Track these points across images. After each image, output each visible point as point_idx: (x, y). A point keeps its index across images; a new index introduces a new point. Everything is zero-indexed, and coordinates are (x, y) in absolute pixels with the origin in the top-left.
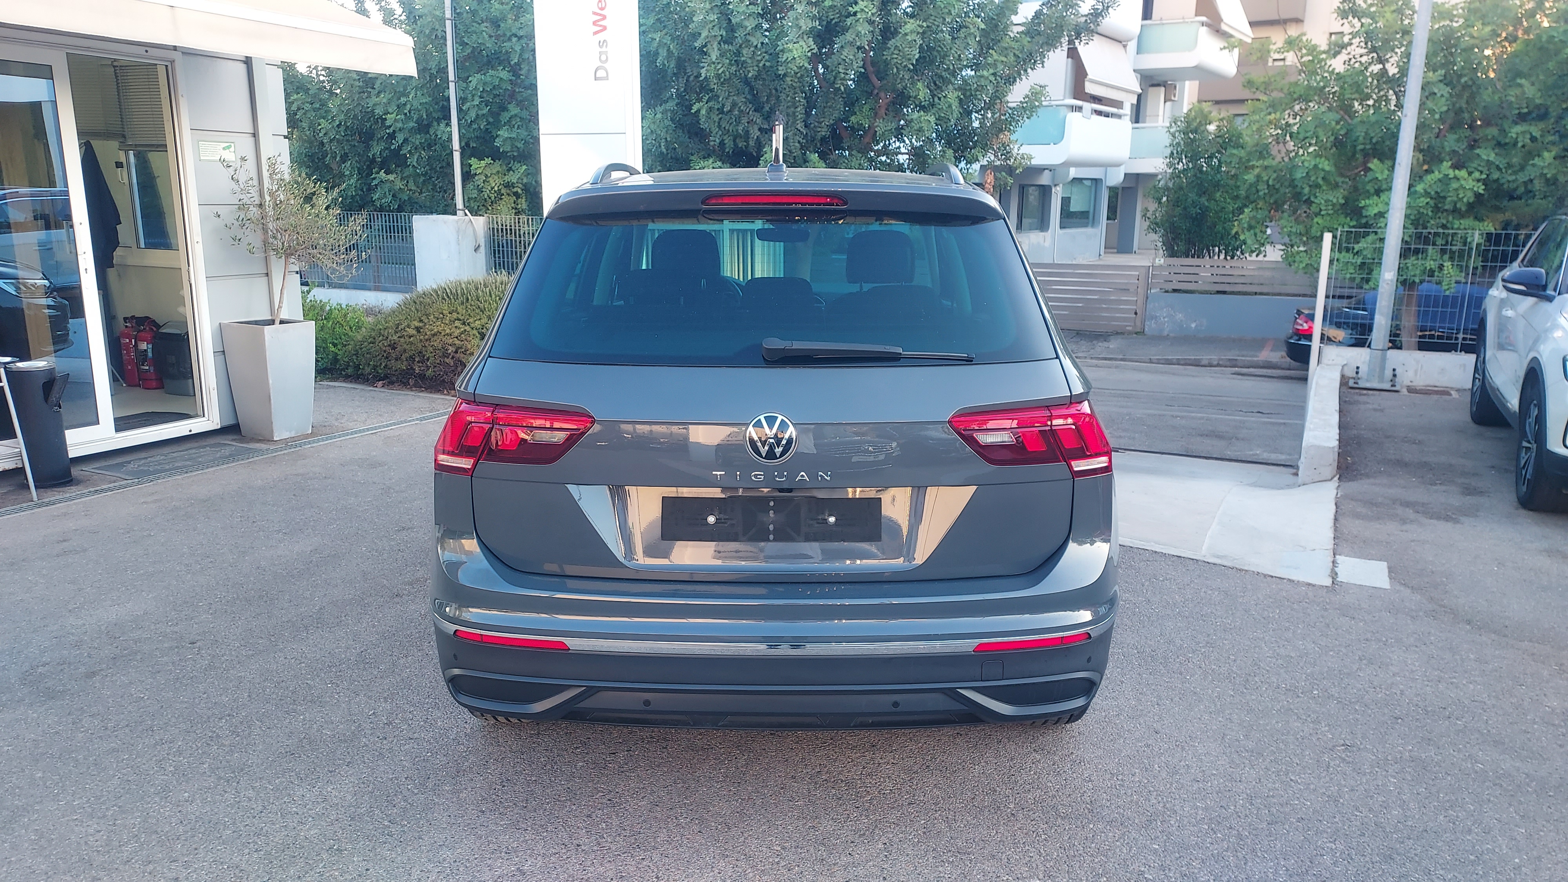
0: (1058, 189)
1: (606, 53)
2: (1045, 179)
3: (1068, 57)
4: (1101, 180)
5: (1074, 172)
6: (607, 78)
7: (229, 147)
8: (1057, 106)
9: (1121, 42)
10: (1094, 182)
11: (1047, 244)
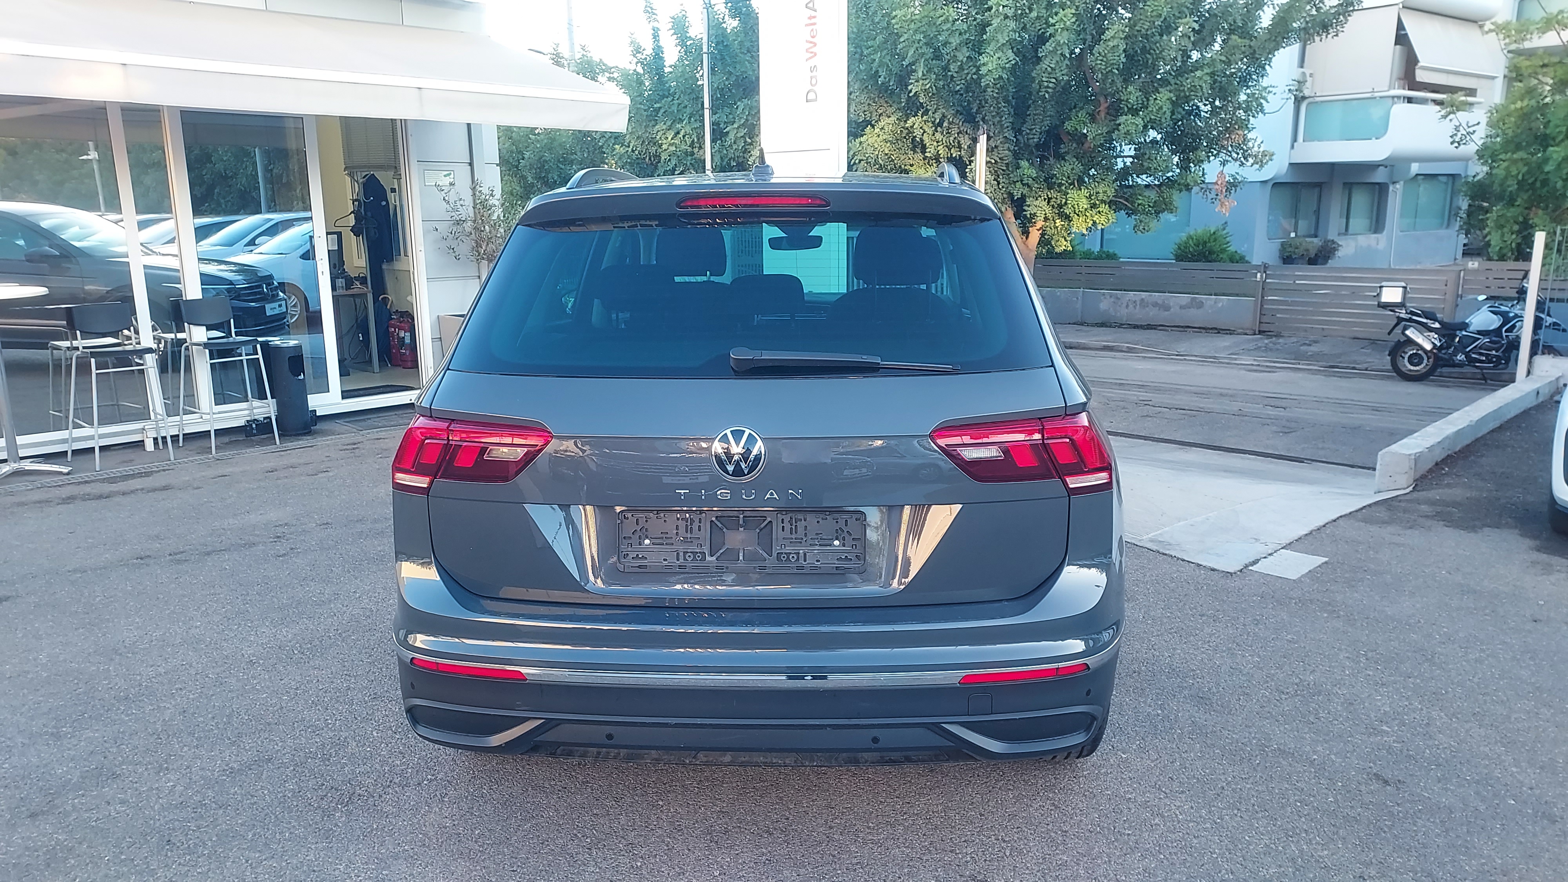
0: (1398, 186)
1: (815, 77)
2: (1379, 176)
3: (1396, 44)
4: (1460, 175)
5: (1417, 168)
6: (816, 100)
7: (449, 174)
8: (1381, 97)
9: (1475, 22)
10: (1451, 178)
11: (1382, 245)
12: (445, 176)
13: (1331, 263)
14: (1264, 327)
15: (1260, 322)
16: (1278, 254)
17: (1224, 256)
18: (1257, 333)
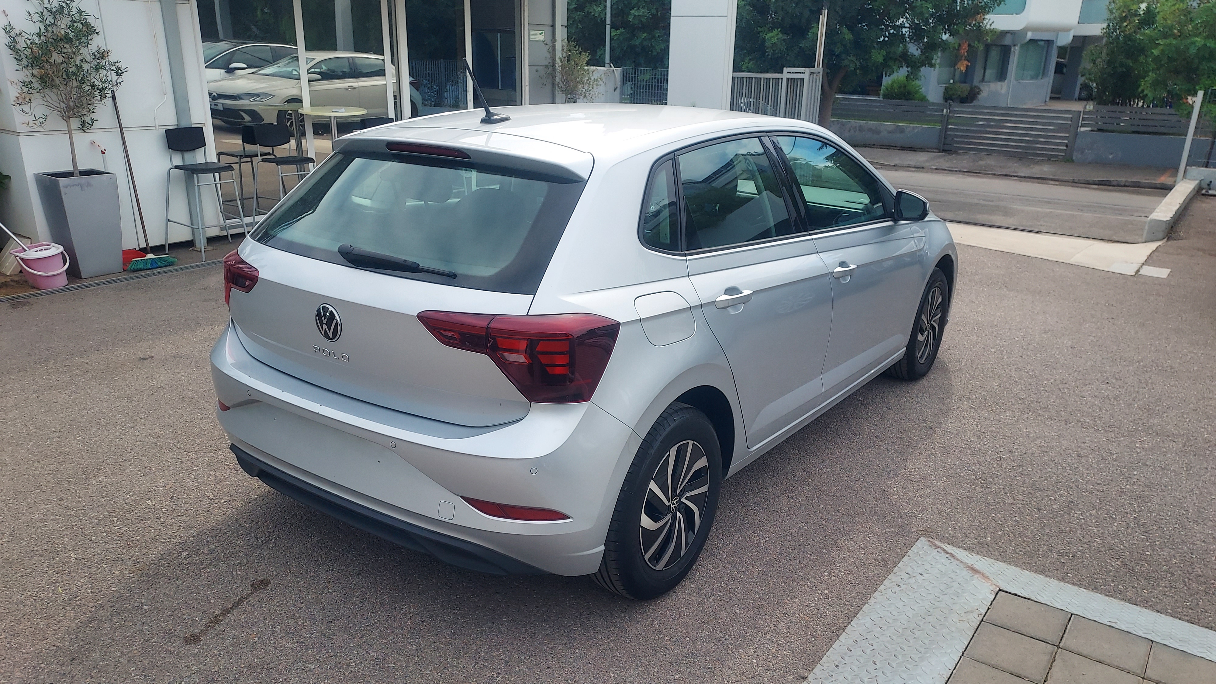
0: (1017, 48)
2: (1007, 41)
4: (1053, 41)
5: (1031, 35)
7: (542, 33)
10: (1047, 42)
11: (1003, 91)
12: (540, 34)
13: (975, 103)
14: (947, 147)
15: (944, 144)
16: (942, 95)
17: (917, 96)
18: (941, 150)
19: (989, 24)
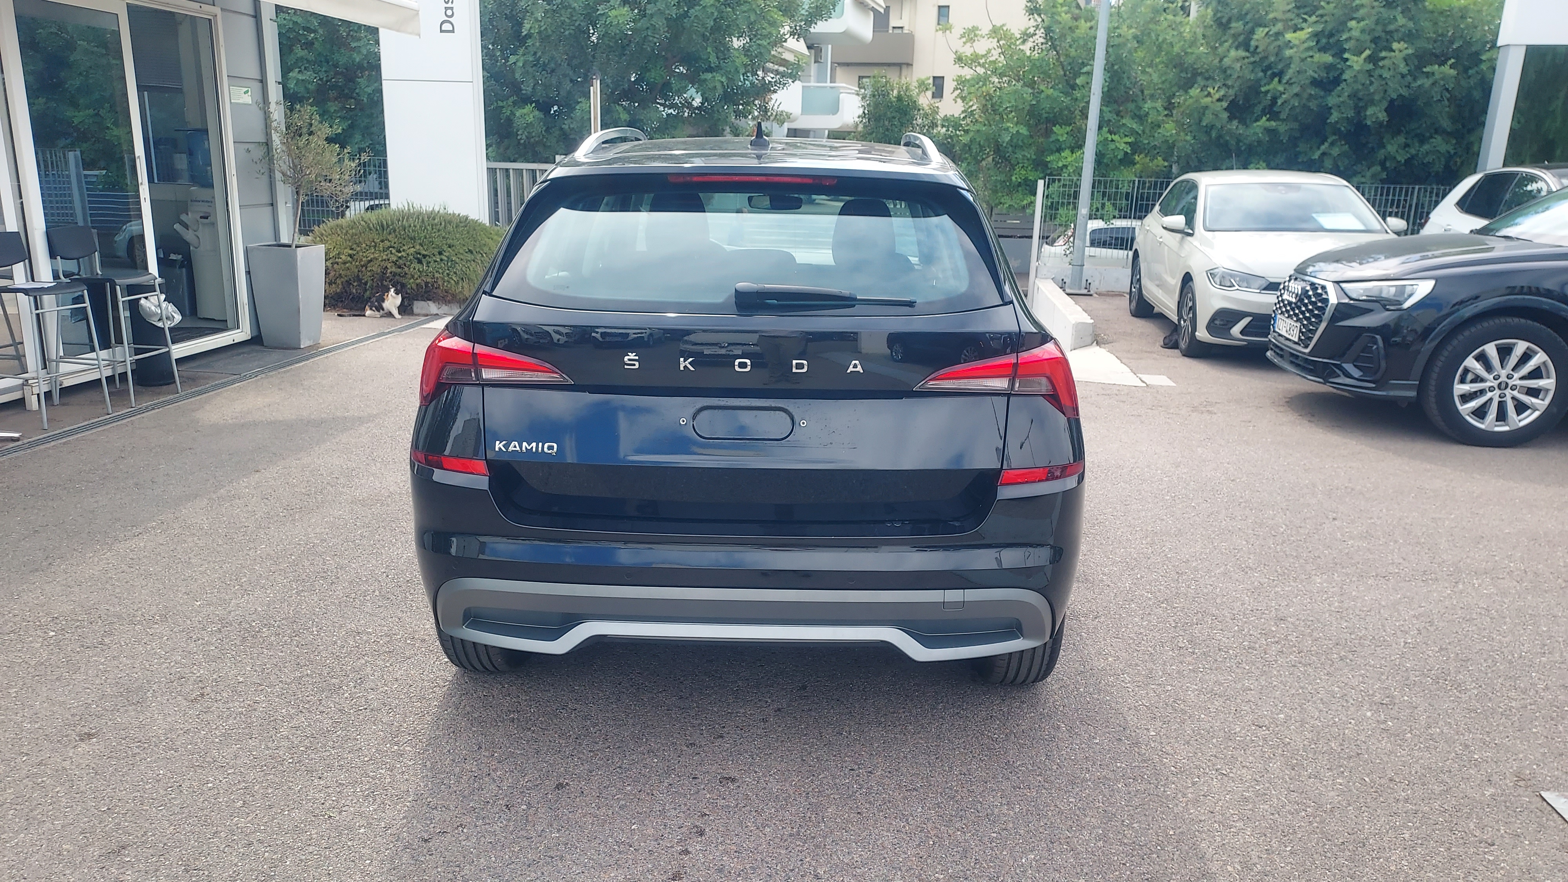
7: (247, 91)
12: (245, 93)
19: (776, 105)
